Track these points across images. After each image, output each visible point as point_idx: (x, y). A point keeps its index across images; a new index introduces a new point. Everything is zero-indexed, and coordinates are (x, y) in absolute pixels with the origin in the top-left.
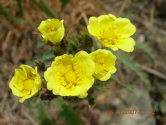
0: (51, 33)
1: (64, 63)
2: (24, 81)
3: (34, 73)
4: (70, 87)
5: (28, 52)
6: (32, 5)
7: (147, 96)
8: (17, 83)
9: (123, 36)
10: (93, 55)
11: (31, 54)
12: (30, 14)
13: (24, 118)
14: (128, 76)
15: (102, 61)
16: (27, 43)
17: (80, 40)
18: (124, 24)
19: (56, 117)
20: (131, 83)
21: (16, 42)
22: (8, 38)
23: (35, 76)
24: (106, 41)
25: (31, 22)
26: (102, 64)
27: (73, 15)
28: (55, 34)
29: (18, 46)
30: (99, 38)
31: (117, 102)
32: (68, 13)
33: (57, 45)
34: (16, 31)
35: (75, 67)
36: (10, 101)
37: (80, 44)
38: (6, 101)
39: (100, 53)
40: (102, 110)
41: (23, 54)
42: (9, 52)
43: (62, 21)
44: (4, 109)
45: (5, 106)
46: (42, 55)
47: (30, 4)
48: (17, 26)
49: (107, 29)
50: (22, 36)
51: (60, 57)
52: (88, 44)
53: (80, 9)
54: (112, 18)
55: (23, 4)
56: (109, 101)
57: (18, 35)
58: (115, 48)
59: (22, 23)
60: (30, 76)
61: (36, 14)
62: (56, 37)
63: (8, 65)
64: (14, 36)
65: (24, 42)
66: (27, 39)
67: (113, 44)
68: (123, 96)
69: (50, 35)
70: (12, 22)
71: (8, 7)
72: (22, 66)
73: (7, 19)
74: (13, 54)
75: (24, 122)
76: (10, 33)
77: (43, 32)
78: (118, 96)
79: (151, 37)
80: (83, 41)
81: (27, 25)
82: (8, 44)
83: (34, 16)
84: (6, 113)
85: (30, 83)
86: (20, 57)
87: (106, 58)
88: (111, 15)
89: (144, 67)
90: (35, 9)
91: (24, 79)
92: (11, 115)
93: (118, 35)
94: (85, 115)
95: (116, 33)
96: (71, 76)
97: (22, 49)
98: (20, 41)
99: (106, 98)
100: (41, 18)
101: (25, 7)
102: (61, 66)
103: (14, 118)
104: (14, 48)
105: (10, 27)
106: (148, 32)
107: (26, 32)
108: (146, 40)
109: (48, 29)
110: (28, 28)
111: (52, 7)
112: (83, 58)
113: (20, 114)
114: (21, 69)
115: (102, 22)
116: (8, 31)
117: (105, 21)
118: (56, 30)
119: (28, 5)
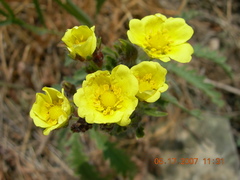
0: (80, 45)
1: (99, 82)
2: (48, 108)
3: (60, 97)
4: (109, 113)
5: (55, 73)
6: (55, 7)
7: (227, 126)
8: (40, 112)
9: (177, 42)
10: (136, 70)
11: (58, 75)
12: (54, 20)
13: (54, 165)
14: (198, 99)
15: (149, 76)
16: (53, 61)
17: (120, 51)
18: (177, 26)
19: (98, 162)
20: (202, 108)
21: (37, 60)
22: (26, 55)
23: (62, 100)
24: (153, 50)
25: (56, 31)
26: (149, 81)
27: (115, 17)
28: (85, 46)
29: (40, 65)
30: (144, 47)
31: (184, 136)
32: (108, 14)
33: (89, 59)
34: (36, 45)
35: (113, 86)
36: (34, 143)
37: (120, 57)
38: (28, 144)
39: (145, 66)
40: (163, 148)
41: (49, 76)
42: (29, 74)
43: (93, 28)
44: (26, 155)
45: (27, 150)
46: (72, 75)
47: (53, 6)
48: (37, 38)
49: (154, 34)
50: (46, 51)
51: (93, 75)
52: (131, 55)
53: (124, 7)
54: (160, 19)
55: (43, 7)
56: (172, 136)
57: (40, 50)
58: (165, 59)
59: (43, 33)
60: (56, 101)
61: (63, 19)
62: (87, 49)
63: (28, 93)
64: (33, 53)
65: (48, 59)
66: (52, 54)
67: (164, 53)
68: (193, 128)
69: (78, 47)
70: (30, 33)
71: (23, 12)
72: (45, 89)
73: (23, 29)
74: (34, 78)
75: (54, 170)
76: (28, 48)
77: (69, 44)
78: (185, 127)
79: (229, 41)
80: (124, 52)
81: (50, 35)
82: (26, 63)
83: (59, 22)
84: (29, 159)
85: (56, 110)
86: (44, 80)
87: (154, 72)
88: (159, 15)
89: (221, 85)
90: (61, 12)
91: (48, 105)
92: (36, 162)
93: (169, 41)
94: (139, 157)
95: (167, 38)
96: (109, 98)
97: (47, 70)
98: (43, 58)
99: (168, 131)
100: (69, 24)
101: (46, 10)
102: (95, 86)
103: (41, 166)
104: (35, 69)
105: (27, 40)
106: (224, 35)
107: (50, 45)
108: (222, 45)
109: (75, 40)
110: (53, 39)
111: (83, 8)
112: (122, 74)
113: (48, 161)
114: (44, 92)
115: (147, 25)
116: (25, 45)
117: (151, 24)
118: (85, 40)
119: (50, 8)
